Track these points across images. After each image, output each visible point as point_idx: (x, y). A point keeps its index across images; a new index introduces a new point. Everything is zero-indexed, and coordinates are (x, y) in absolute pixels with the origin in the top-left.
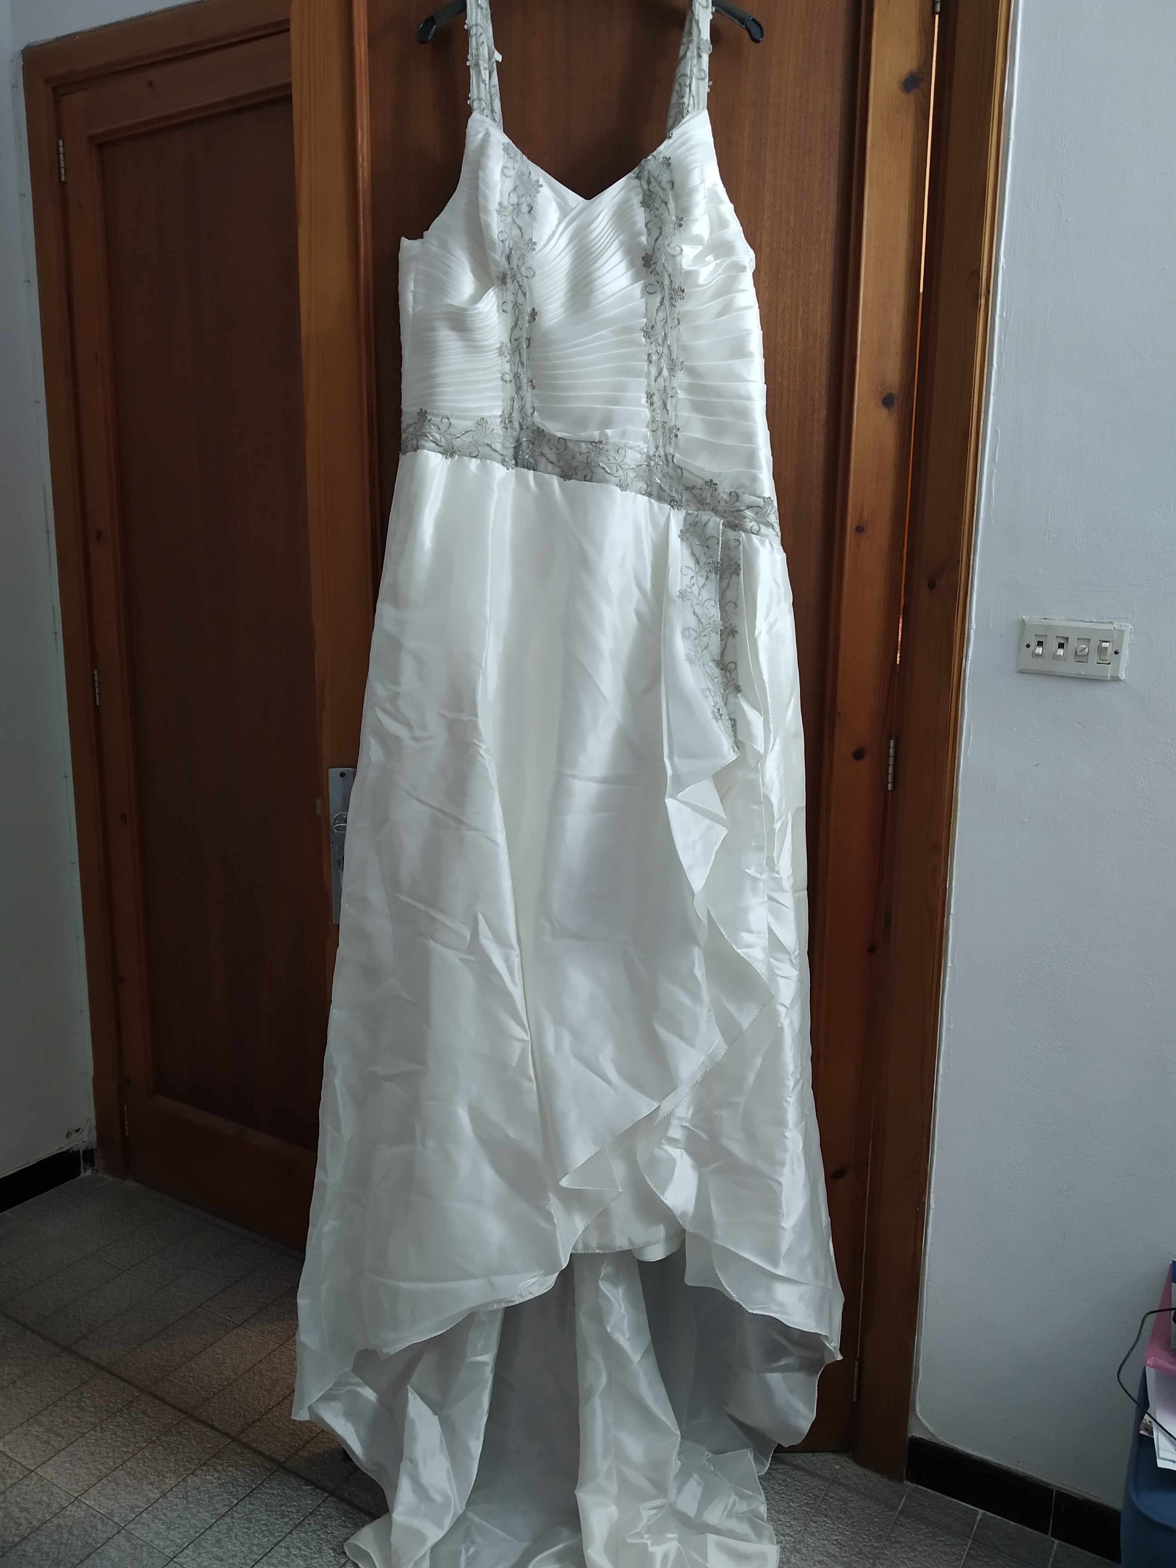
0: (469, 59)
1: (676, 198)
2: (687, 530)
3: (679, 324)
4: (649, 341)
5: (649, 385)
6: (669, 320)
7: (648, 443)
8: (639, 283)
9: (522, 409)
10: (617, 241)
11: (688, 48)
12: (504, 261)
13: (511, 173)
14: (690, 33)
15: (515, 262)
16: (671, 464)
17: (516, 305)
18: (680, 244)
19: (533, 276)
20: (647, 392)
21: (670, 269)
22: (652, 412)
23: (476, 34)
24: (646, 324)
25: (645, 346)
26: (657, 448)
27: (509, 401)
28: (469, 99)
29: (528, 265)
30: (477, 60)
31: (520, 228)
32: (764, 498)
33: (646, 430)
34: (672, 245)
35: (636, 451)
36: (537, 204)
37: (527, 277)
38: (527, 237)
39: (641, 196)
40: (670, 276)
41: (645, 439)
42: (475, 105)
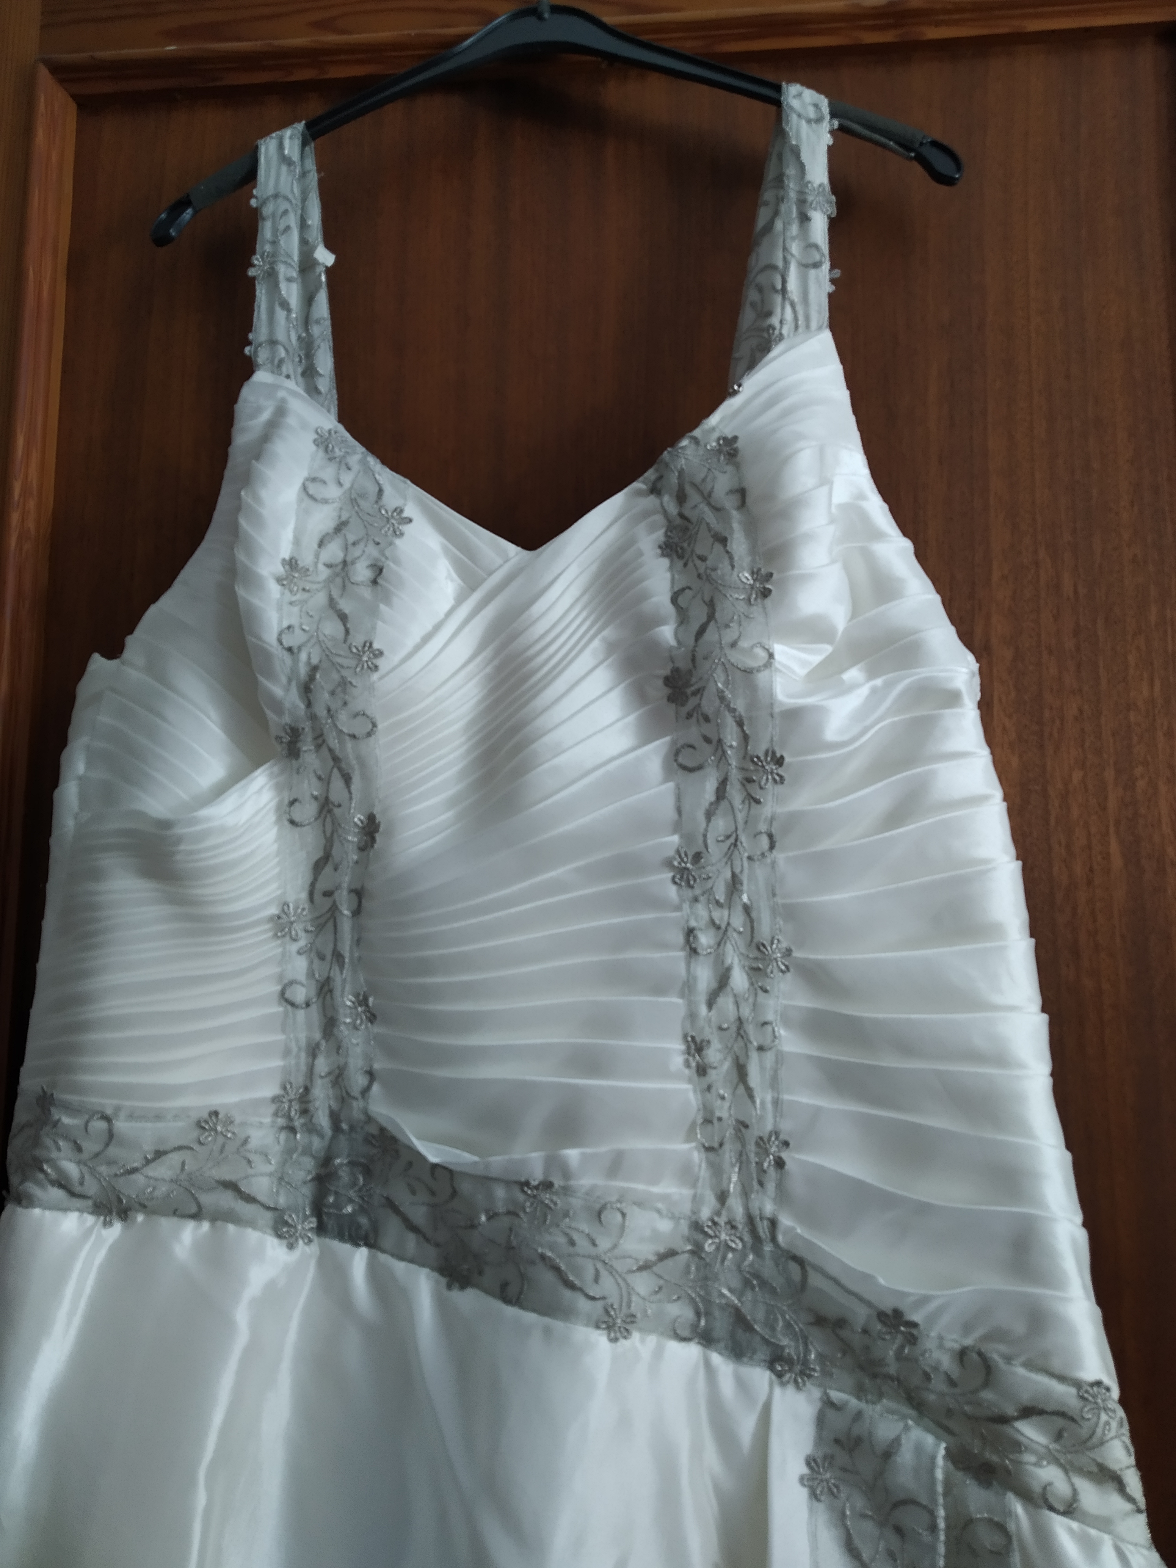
0: (256, 262)
1: (753, 528)
2: (829, 1459)
3: (772, 847)
4: (689, 893)
5: (692, 1016)
6: (743, 838)
7: (694, 1185)
8: (658, 743)
9: (338, 1077)
10: (596, 643)
11: (776, 213)
12: (292, 699)
13: (333, 492)
14: (780, 181)
15: (323, 698)
16: (768, 1248)
17: (326, 807)
18: (765, 641)
19: (369, 734)
20: (685, 1036)
21: (740, 705)
22: (702, 1092)
23: (274, 215)
24: (678, 852)
25: (678, 908)
26: (722, 1197)
27: (303, 1055)
28: (249, 343)
29: (357, 705)
30: (272, 264)
31: (343, 618)
32: (1078, 1384)
33: (687, 1146)
34: (744, 644)
35: (659, 1211)
36: (397, 562)
37: (353, 737)
38: (357, 640)
39: (662, 531)
40: (740, 724)
41: (686, 1175)
42: (262, 356)
